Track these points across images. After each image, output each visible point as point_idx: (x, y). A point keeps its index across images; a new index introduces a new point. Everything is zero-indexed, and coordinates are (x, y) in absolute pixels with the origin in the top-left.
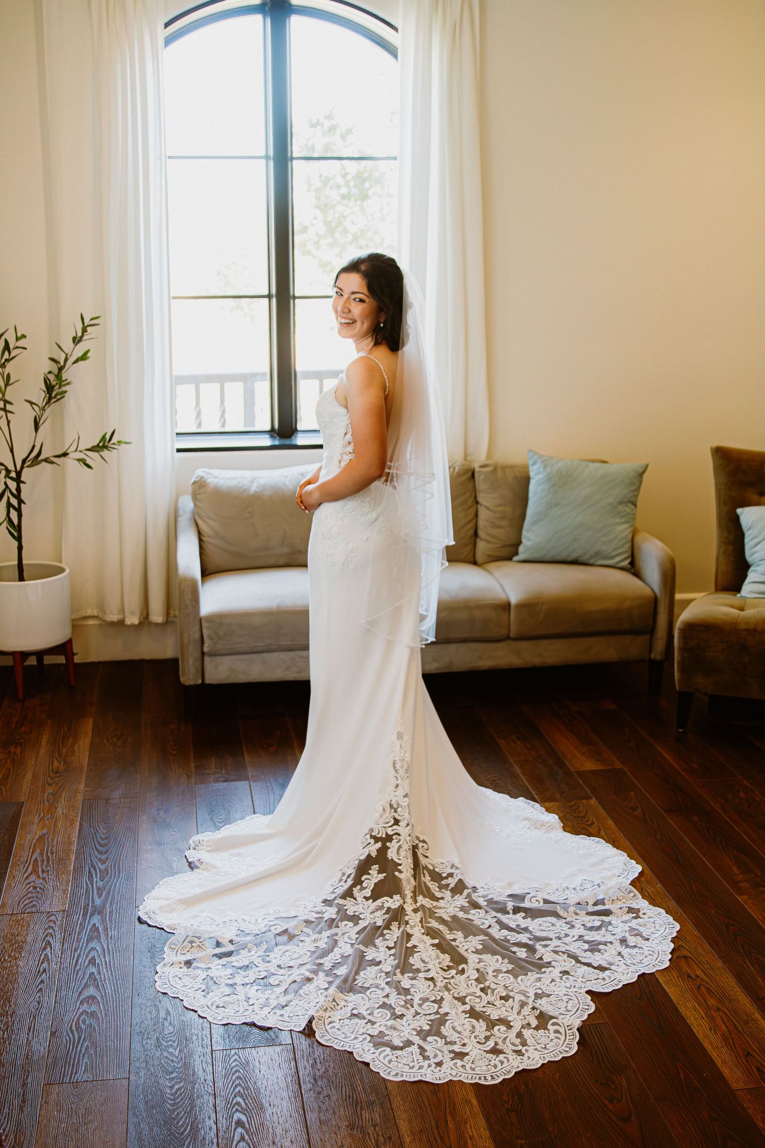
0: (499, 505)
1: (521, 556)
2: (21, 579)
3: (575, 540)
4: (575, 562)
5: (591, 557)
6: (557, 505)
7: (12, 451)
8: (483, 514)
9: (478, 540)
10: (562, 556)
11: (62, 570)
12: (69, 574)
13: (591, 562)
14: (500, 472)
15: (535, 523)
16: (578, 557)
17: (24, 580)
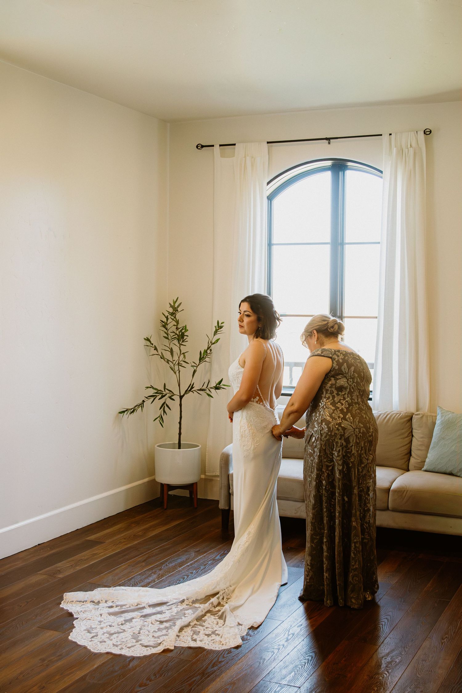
0: (422, 438)
1: (425, 468)
2: (179, 448)
3: (450, 460)
4: (451, 474)
5: (458, 472)
6: (443, 439)
7: (179, 386)
8: (415, 442)
9: (411, 457)
10: (443, 470)
11: (198, 446)
12: (200, 448)
13: (459, 474)
14: (424, 418)
15: (434, 447)
16: (451, 471)
17: (180, 449)
